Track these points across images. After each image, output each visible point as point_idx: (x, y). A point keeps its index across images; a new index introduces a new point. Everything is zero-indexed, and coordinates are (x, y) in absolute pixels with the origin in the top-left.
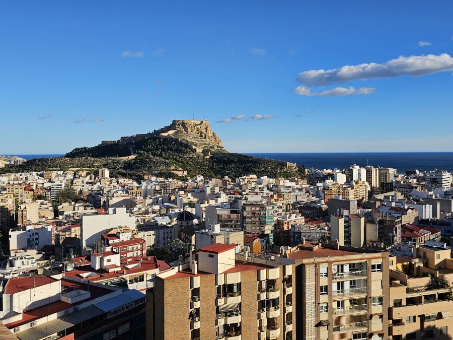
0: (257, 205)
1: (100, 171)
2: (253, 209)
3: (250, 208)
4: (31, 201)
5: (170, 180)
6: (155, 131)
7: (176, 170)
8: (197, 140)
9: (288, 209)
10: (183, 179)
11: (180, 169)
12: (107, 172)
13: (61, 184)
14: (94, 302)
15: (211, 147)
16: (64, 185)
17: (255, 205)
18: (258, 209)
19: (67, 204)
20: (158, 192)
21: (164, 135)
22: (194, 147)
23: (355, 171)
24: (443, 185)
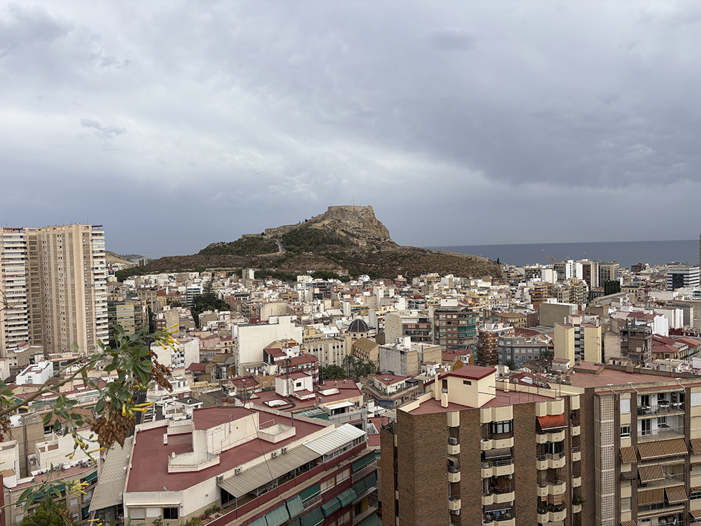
0: (454, 312)
1: (244, 271)
2: (449, 317)
3: (444, 316)
4: (169, 309)
5: (331, 281)
6: (306, 221)
7: (335, 268)
8: (359, 231)
9: (487, 316)
10: (345, 280)
11: (340, 267)
12: (251, 273)
13: (199, 287)
14: (303, 441)
15: (377, 239)
16: (202, 289)
17: (450, 311)
18: (455, 317)
19: (209, 312)
20: (319, 296)
21: (318, 226)
22: (355, 239)
23: (568, 266)
24: (690, 282)
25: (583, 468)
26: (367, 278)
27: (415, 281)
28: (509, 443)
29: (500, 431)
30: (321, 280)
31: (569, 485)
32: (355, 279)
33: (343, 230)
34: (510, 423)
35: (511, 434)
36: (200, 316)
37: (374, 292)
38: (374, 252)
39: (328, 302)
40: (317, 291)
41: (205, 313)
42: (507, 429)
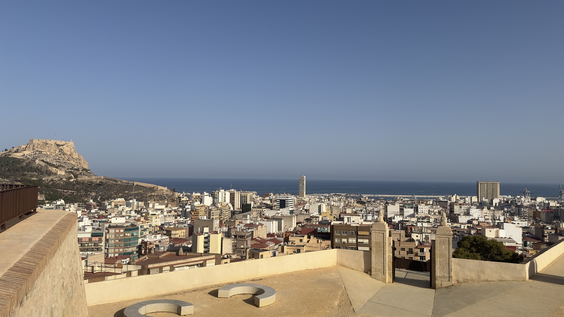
0: (121, 227)
2: (117, 231)
3: (114, 231)
8: (59, 162)
15: (76, 169)
17: (119, 227)
21: (18, 155)
22: (54, 169)
23: (220, 193)
24: (289, 205)
26: (62, 201)
32: (51, 202)
33: (43, 161)
38: (72, 180)
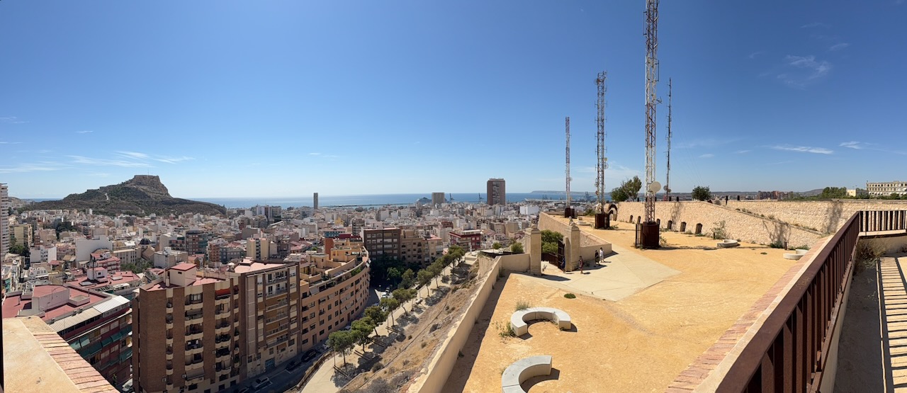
1: (87, 210)
2: (194, 236)
3: (192, 236)
4: (44, 230)
5: (134, 216)
7: (136, 209)
10: (142, 216)
11: (139, 209)
16: (63, 219)
17: (196, 233)
18: (198, 236)
19: (66, 232)
20: (127, 225)
25: (240, 317)
26: (154, 215)
27: (180, 217)
28: (200, 306)
29: (195, 298)
30: (128, 216)
31: (232, 326)
32: (148, 215)
34: (202, 294)
35: (201, 301)
36: (61, 234)
37: (157, 223)
38: (159, 201)
39: (131, 228)
40: (125, 221)
41: (63, 232)
42: (199, 297)
